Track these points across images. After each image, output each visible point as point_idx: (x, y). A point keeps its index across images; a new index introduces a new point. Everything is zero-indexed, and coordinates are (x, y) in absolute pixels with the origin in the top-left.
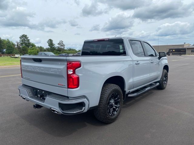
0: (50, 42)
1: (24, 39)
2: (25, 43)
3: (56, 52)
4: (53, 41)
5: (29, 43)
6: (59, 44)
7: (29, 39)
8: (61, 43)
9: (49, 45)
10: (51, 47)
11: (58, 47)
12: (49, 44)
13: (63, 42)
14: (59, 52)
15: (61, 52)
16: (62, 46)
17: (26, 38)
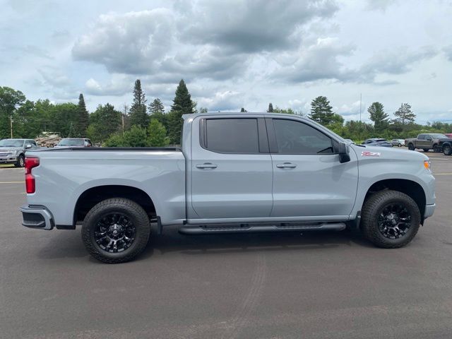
0: (377, 111)
1: (320, 107)
2: (321, 114)
3: (389, 135)
4: (382, 107)
5: (330, 115)
6: (398, 113)
7: (330, 105)
8: (404, 112)
9: (373, 118)
10: (377, 123)
11: (395, 121)
12: (372, 114)
13: (410, 107)
14: (395, 133)
15: (402, 133)
16: (406, 117)
17: (324, 103)
